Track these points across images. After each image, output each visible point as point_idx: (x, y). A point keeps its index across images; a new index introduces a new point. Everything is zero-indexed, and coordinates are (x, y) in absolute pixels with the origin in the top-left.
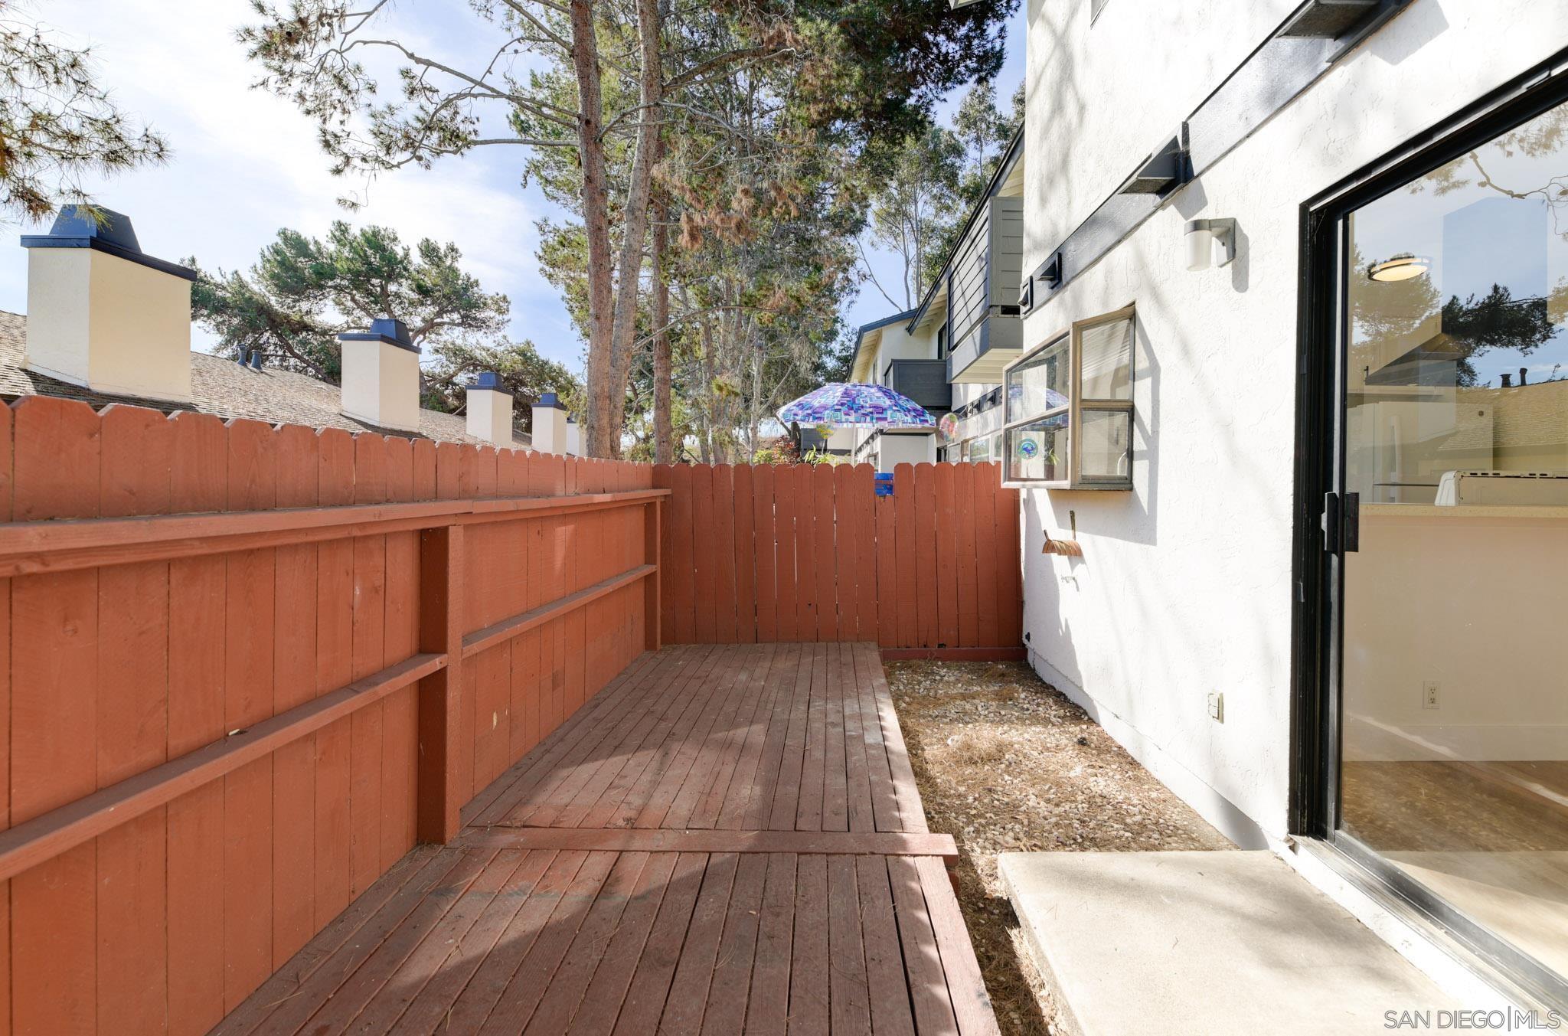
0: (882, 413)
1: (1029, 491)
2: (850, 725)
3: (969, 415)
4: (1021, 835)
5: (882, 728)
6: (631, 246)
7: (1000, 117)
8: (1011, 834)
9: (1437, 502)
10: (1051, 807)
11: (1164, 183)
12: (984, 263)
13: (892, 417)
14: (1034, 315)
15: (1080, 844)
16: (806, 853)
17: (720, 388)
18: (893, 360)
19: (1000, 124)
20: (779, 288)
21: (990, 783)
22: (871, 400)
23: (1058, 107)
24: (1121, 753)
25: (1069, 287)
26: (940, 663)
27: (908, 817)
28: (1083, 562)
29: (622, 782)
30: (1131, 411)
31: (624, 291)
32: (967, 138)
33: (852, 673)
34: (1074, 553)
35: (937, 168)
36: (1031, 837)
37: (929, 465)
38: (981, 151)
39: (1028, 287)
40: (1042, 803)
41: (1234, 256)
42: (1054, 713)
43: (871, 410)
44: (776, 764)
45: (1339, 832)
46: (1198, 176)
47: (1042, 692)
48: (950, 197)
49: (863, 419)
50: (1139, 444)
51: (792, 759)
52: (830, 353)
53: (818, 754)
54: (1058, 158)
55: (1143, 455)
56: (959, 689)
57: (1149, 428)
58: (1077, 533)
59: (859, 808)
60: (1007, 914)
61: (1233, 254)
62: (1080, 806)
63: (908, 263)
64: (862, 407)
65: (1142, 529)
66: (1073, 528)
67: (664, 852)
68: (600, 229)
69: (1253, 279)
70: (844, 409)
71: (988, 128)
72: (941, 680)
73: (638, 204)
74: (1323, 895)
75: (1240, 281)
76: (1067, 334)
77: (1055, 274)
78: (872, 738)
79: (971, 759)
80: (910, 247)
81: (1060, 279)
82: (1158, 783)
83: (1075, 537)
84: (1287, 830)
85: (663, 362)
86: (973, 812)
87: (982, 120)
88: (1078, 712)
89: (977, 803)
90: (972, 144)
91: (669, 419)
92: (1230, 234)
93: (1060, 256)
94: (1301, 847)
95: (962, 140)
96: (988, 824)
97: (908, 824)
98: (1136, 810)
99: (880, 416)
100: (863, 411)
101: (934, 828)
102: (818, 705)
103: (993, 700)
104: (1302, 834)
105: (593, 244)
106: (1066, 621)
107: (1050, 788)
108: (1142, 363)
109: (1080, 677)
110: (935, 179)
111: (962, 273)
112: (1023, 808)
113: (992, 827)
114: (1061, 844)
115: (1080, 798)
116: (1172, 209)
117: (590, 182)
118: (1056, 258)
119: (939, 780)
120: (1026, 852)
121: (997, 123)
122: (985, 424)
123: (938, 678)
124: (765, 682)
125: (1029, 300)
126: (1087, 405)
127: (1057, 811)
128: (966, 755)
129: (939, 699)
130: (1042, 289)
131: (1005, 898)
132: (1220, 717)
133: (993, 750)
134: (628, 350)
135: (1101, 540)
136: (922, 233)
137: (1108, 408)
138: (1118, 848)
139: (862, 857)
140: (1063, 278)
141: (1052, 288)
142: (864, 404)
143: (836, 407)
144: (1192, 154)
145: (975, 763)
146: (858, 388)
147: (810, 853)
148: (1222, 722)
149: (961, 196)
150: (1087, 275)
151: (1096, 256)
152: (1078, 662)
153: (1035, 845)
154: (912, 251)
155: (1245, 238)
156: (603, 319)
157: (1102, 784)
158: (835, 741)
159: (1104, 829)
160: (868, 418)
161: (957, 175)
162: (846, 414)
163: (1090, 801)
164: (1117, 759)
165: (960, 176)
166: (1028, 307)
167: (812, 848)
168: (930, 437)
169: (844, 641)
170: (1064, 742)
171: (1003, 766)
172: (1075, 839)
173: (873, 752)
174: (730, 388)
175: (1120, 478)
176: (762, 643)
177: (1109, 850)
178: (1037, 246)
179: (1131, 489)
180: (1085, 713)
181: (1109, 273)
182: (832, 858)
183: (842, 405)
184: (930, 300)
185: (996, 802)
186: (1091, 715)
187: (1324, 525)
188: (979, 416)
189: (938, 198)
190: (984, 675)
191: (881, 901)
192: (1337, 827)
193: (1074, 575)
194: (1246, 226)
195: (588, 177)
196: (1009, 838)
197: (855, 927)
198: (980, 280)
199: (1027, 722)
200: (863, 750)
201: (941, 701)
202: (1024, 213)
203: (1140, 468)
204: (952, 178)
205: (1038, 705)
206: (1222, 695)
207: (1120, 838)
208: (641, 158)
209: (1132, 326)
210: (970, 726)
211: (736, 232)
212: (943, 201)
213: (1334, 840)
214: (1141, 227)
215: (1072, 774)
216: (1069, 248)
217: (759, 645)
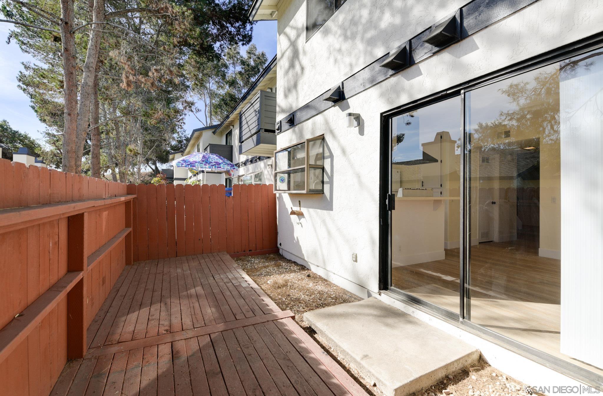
0: (219, 165)
1: (280, 194)
2: (234, 282)
3: (241, 166)
4: (304, 307)
5: (246, 281)
6: (87, 83)
7: (242, 57)
8: (301, 307)
9: (398, 196)
10: (309, 297)
11: (336, 99)
12: (257, 113)
13: (223, 167)
14: (282, 134)
15: (322, 306)
16: (245, 326)
17: (131, 151)
18: (209, 144)
19: (242, 60)
20: (161, 110)
21: (288, 293)
22: (214, 160)
23: (292, 66)
24: (321, 278)
25: (297, 126)
26: (250, 257)
27: (272, 308)
28: (304, 217)
29: (153, 317)
30: (323, 169)
31: (83, 104)
32: (230, 62)
33: (223, 263)
34: (300, 215)
35: (218, 71)
36: (308, 307)
37: (223, 185)
38: (235, 68)
39: (280, 124)
40: (306, 296)
41: (359, 125)
42: (296, 268)
43: (215, 164)
44: (215, 299)
45: (392, 287)
46: (348, 99)
47: (289, 262)
48: (223, 83)
49: (212, 167)
50: (326, 179)
51: (219, 297)
52: (174, 139)
53: (228, 293)
54: (292, 83)
55: (327, 183)
56: (261, 265)
57: (330, 174)
58: (301, 208)
59: (254, 308)
60: (311, 331)
61: (359, 124)
62: (317, 295)
63: (206, 106)
64: (211, 162)
65: (328, 206)
66: (300, 206)
67: (190, 338)
68: (72, 73)
69: (365, 132)
70: (204, 163)
71: (237, 60)
72: (254, 262)
73: (91, 65)
74: (389, 305)
75: (361, 132)
76: (305, 142)
77: (292, 121)
78: (244, 285)
79: (278, 286)
80: (207, 100)
81: (294, 123)
82: (334, 284)
83: (300, 209)
84: (378, 289)
85: (96, 137)
86: (287, 303)
87: (235, 57)
88: (303, 268)
89: (286, 300)
90: (231, 65)
91: (99, 163)
92: (358, 118)
93: (293, 116)
94: (382, 294)
95: (228, 62)
96: (293, 306)
97: (274, 310)
98: (332, 293)
99: (218, 166)
100: (211, 164)
101: (283, 310)
102: (217, 277)
103: (275, 267)
104: (382, 290)
105: (68, 80)
106: (297, 237)
107: (306, 291)
108: (327, 154)
109: (303, 255)
110: (217, 75)
111: (247, 115)
112: (301, 299)
113: (295, 306)
114: (317, 307)
115: (316, 293)
116: (337, 107)
117: (67, 51)
118: (292, 116)
119: (271, 295)
120: (308, 312)
121: (241, 59)
122: (248, 170)
123: (253, 262)
124: (190, 271)
125: (280, 129)
126: (311, 166)
127: (311, 298)
128: (277, 285)
129: (257, 269)
130: (285, 126)
131: (309, 326)
132: (356, 261)
133: (284, 283)
134: (85, 130)
135: (311, 210)
136: (212, 95)
137: (315, 167)
138: (332, 305)
139: (265, 323)
140: (295, 123)
141: (290, 126)
142: (212, 161)
143: (201, 162)
144: (345, 92)
145: (280, 288)
146: (208, 155)
147: (247, 326)
148: (357, 262)
149: (227, 83)
150: (304, 123)
151: (308, 118)
152: (303, 251)
153: (310, 309)
154: (208, 102)
155: (363, 120)
156: (72, 116)
157: (320, 287)
158: (231, 288)
159: (327, 300)
160: (214, 167)
161: (225, 75)
162: (205, 165)
163: (319, 293)
164: (320, 279)
165: (227, 76)
166: (279, 131)
167: (247, 324)
168: (222, 174)
169: (214, 253)
170: (303, 277)
171: (289, 287)
172: (320, 305)
173: (248, 289)
174: (135, 151)
175: (320, 190)
176: (179, 257)
177: (330, 306)
178: (283, 111)
179: (323, 193)
180: (305, 267)
181: (314, 124)
182: (255, 326)
183: (203, 161)
184: (224, 122)
185: (292, 299)
186: (307, 267)
187: (387, 203)
188: (245, 167)
189: (218, 82)
190: (268, 259)
191: (279, 334)
192: (391, 286)
193: (300, 222)
194: (363, 116)
195: (66, 48)
196: (301, 309)
197: (276, 344)
198: (256, 118)
199: (289, 272)
200: (244, 290)
201: (258, 270)
202: (277, 99)
203: (327, 188)
204: (224, 76)
205: (290, 266)
206: (356, 254)
207: (332, 302)
208: (93, 44)
209: (323, 142)
210: (272, 276)
211: (151, 86)
212: (220, 84)
213: (390, 290)
214: (326, 111)
215: (310, 286)
216: (297, 113)
217: (177, 258)
